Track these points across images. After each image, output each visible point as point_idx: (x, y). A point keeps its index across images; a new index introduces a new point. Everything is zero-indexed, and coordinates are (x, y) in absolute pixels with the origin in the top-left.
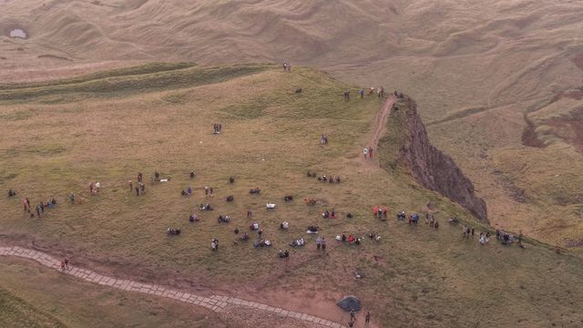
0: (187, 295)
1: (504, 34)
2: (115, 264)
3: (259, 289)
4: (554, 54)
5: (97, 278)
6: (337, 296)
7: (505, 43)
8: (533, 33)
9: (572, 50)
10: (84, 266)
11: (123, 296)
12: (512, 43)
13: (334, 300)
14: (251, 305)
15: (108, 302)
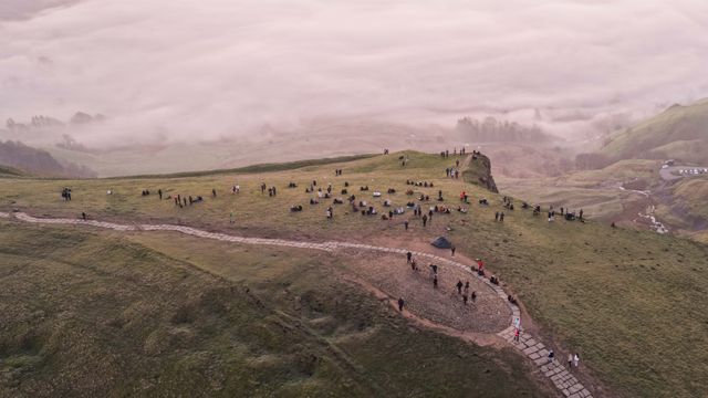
0: (304, 244)
2: (245, 229)
3: (365, 237)
5: (229, 238)
6: (433, 240)
10: (219, 232)
11: (250, 247)
13: (428, 242)
14: (358, 246)
15: (236, 250)
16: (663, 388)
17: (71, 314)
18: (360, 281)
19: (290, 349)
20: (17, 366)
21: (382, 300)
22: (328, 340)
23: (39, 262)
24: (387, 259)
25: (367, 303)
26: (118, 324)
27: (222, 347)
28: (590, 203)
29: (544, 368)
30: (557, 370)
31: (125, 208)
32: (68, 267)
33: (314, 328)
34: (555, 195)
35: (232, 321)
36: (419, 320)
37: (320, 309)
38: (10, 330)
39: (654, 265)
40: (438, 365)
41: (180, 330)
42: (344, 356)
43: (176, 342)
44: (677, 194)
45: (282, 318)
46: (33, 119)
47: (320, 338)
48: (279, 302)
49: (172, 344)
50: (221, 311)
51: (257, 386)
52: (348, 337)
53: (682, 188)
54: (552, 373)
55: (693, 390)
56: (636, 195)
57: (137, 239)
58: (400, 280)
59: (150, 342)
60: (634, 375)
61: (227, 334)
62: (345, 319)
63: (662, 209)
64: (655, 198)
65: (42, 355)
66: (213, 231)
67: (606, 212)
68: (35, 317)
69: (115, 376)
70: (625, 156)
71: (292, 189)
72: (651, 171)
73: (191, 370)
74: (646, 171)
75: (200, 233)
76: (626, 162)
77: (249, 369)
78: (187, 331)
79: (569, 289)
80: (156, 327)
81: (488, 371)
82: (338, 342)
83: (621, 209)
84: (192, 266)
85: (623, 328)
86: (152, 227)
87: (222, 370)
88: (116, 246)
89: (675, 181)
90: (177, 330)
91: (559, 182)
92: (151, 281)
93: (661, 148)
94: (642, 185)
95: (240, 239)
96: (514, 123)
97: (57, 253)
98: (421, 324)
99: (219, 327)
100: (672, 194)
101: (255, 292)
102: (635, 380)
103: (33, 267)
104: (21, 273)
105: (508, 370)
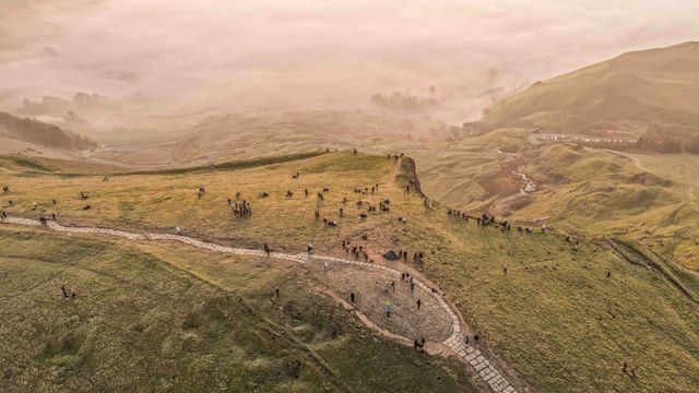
0: (281, 255)
1: (442, 171)
2: (232, 239)
3: (329, 249)
4: (467, 180)
5: (220, 248)
6: (383, 252)
7: (442, 175)
8: (456, 170)
9: (478, 178)
10: (212, 242)
11: (238, 259)
12: (446, 175)
13: (379, 253)
14: (325, 258)
15: (227, 261)
16: (574, 386)
17: (101, 319)
18: (329, 292)
19: (279, 354)
20: (61, 365)
21: (349, 311)
22: (308, 346)
23: (71, 270)
24: (349, 271)
25: (337, 313)
26: (139, 329)
27: (224, 350)
28: (476, 164)
29: (482, 373)
30: (492, 375)
31: (133, 216)
32: (95, 275)
33: (296, 335)
34: (449, 158)
35: (230, 327)
36: (381, 331)
37: (300, 318)
38: (53, 332)
39: (554, 265)
40: (399, 372)
41: (189, 335)
42: (323, 362)
43: (187, 345)
44: (542, 156)
45: (271, 325)
46: (44, 98)
47: (302, 344)
48: (266, 311)
49: (184, 348)
50: (220, 317)
51: (255, 387)
52: (325, 344)
53: (546, 151)
54: (488, 377)
55: (597, 386)
56: (511, 157)
57: (146, 248)
58: (362, 293)
59: (167, 345)
60: (552, 375)
61: (228, 339)
62: (320, 327)
63: (530, 168)
64: (524, 159)
65: (80, 355)
66: (208, 242)
67: (488, 171)
68: (72, 322)
69: (141, 376)
70: (501, 125)
71: (266, 199)
72: (522, 138)
73: (202, 372)
74: (517, 137)
75: (197, 243)
76: (503, 130)
77: (247, 371)
78: (195, 336)
79: (493, 294)
80: (170, 332)
81: (439, 378)
82: (317, 348)
83: (500, 169)
84: (193, 276)
85: (538, 329)
86: (158, 236)
87: (226, 372)
88: (130, 255)
89: (540, 146)
90: (188, 335)
91: (452, 147)
92: (162, 290)
93: (527, 118)
94: (514, 149)
95: (230, 250)
96: (416, 97)
97: (84, 261)
98: (382, 335)
99: (220, 332)
100: (538, 156)
101: (247, 301)
102: (552, 380)
103: (66, 275)
104: (57, 279)
105: (455, 376)
